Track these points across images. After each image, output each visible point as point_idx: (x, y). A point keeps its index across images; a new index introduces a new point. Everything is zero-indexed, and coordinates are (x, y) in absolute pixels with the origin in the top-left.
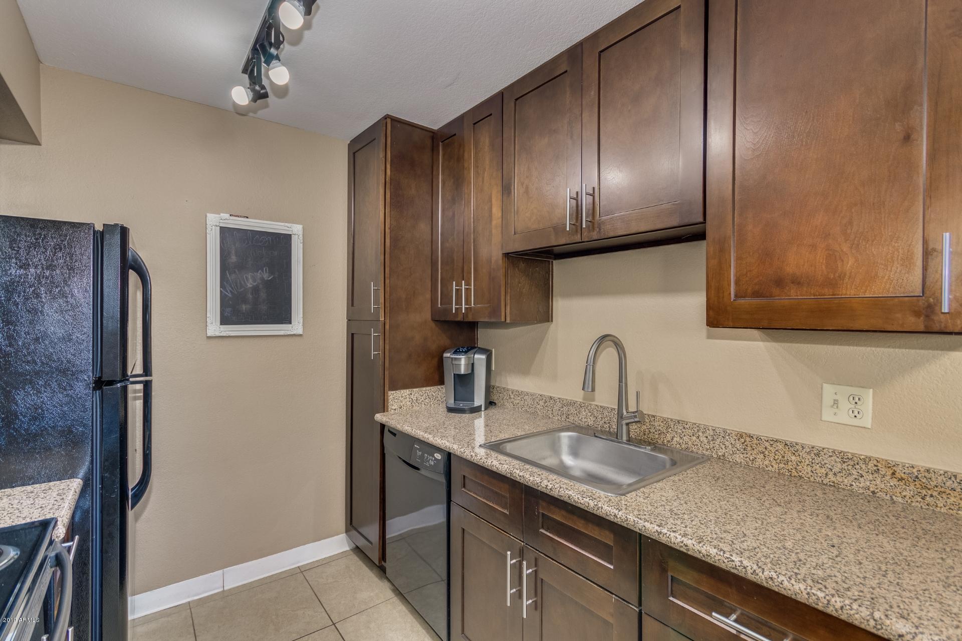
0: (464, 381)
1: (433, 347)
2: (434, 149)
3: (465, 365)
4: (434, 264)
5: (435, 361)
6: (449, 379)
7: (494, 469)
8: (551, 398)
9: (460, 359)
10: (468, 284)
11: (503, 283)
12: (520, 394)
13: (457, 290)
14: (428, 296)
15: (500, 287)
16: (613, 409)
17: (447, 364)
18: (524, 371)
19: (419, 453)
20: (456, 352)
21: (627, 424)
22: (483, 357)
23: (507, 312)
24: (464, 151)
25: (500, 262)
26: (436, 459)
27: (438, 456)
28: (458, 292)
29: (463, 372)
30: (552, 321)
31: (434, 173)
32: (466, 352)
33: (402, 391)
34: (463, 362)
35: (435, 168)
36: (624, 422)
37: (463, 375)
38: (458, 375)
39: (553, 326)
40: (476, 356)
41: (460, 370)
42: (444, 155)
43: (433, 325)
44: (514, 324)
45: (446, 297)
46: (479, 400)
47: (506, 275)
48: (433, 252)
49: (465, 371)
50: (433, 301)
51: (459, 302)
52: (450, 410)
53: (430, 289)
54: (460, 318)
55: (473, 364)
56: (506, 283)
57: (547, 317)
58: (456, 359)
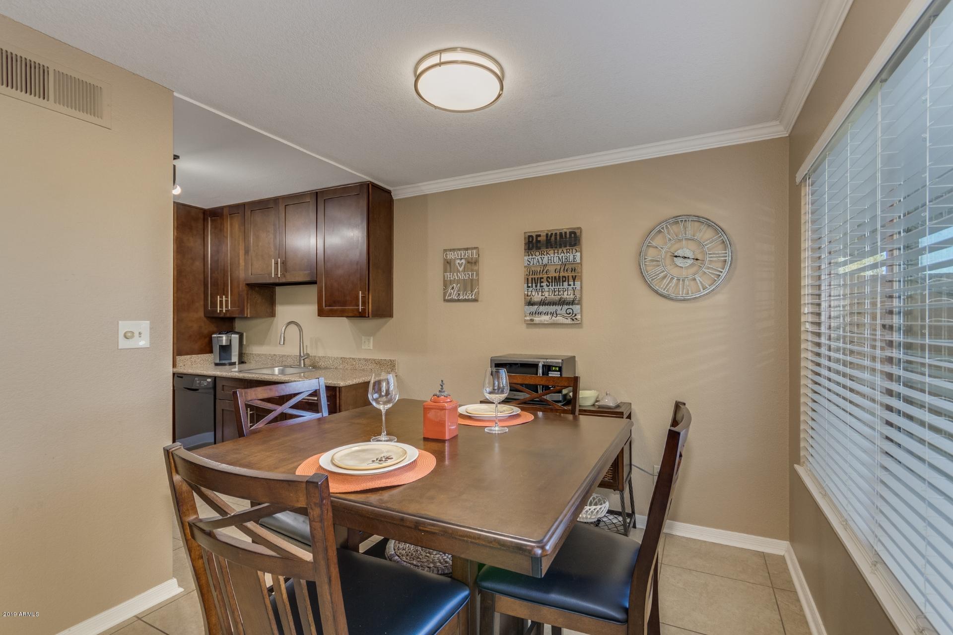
0: (225, 350)
1: (206, 332)
2: (205, 220)
3: (225, 340)
4: (206, 286)
5: (207, 340)
6: (216, 349)
7: (237, 377)
8: (274, 355)
9: (222, 337)
10: (227, 297)
11: (246, 297)
12: (259, 355)
13: (220, 300)
14: (202, 303)
15: (244, 300)
16: (297, 356)
17: (214, 341)
18: (261, 343)
19: (198, 382)
20: (220, 334)
21: (304, 360)
22: (237, 336)
23: (248, 313)
24: (224, 227)
25: (244, 287)
26: (208, 382)
27: (209, 380)
28: (221, 302)
29: (224, 343)
30: (275, 316)
31: (205, 233)
32: (226, 334)
33: (185, 356)
34: (224, 339)
35: (206, 231)
36: (302, 359)
37: (225, 346)
38: (221, 346)
39: (276, 319)
40: (233, 335)
41: (222, 342)
42: (211, 225)
43: (205, 319)
44: (251, 318)
45: (214, 304)
46: (235, 358)
47: (247, 294)
48: (205, 278)
49: (225, 343)
50: (205, 306)
51: (221, 306)
52: (217, 364)
53: (203, 299)
54: (222, 315)
55: (231, 340)
56: (248, 298)
57: (272, 314)
58: (220, 337)
